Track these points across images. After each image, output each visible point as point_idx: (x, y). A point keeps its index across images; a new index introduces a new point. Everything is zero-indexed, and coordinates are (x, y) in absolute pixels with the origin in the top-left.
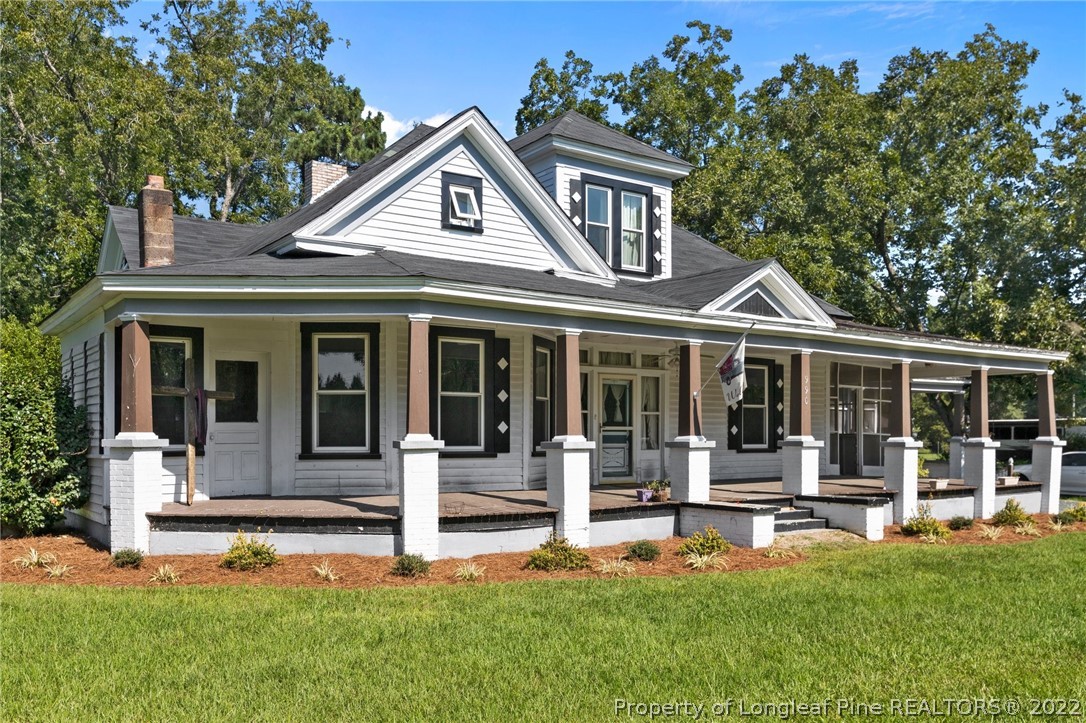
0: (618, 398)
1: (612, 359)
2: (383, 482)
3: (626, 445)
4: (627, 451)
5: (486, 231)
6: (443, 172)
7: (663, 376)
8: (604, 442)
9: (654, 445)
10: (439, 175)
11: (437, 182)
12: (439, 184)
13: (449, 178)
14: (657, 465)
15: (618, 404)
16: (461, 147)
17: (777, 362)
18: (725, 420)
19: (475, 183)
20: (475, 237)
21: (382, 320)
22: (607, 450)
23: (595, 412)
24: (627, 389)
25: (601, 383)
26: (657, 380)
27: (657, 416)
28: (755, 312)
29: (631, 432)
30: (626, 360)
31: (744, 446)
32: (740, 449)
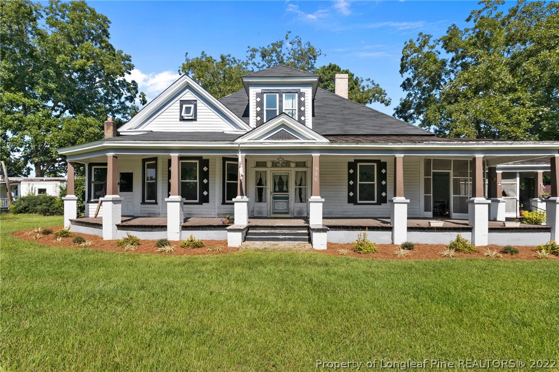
0: (285, 181)
2: (158, 212)
5: (198, 120)
6: (180, 101)
9: (304, 201)
10: (179, 101)
11: (178, 104)
12: (179, 105)
13: (183, 102)
14: (305, 209)
16: (187, 90)
17: (383, 161)
18: (345, 189)
19: (194, 102)
20: (194, 122)
21: (158, 156)
23: (269, 187)
25: (272, 175)
26: (306, 172)
27: (306, 188)
28: (282, 139)
31: (359, 202)
32: (356, 203)
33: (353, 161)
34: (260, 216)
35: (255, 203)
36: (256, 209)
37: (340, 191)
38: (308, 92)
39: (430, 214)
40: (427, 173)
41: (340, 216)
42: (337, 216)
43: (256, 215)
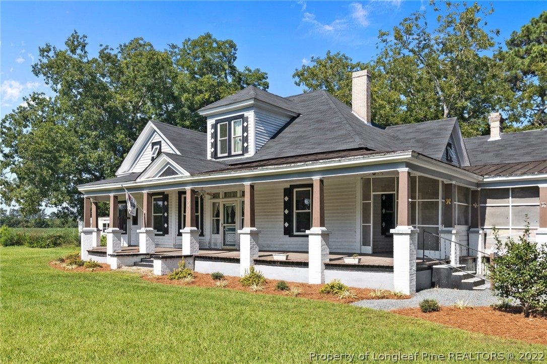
10: (151, 144)
12: (151, 147)
13: (154, 144)
15: (230, 215)
16: (155, 133)
19: (160, 143)
28: (169, 175)
31: (295, 233)
32: (291, 235)
33: (289, 187)
34: (216, 247)
35: (212, 235)
36: (213, 241)
37: (277, 222)
38: (250, 115)
39: (369, 249)
40: (366, 196)
41: (277, 249)
42: (275, 249)
43: (213, 247)
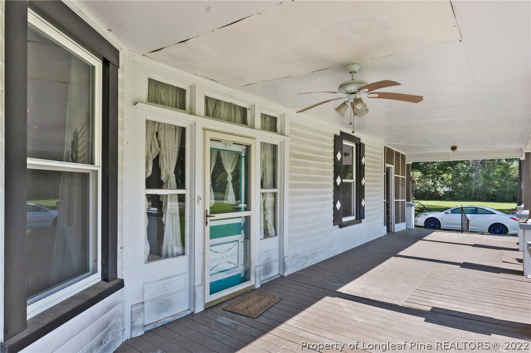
0: (229, 170)
1: (223, 111)
3: (240, 237)
4: (242, 245)
7: (282, 143)
8: (212, 237)
9: (271, 231)
14: (275, 256)
15: (230, 178)
17: (362, 141)
18: (331, 195)
22: (214, 248)
23: (199, 192)
24: (244, 158)
25: (209, 145)
26: (274, 148)
27: (275, 194)
29: (247, 218)
30: (242, 116)
31: (343, 220)
33: (339, 133)
37: (326, 199)
